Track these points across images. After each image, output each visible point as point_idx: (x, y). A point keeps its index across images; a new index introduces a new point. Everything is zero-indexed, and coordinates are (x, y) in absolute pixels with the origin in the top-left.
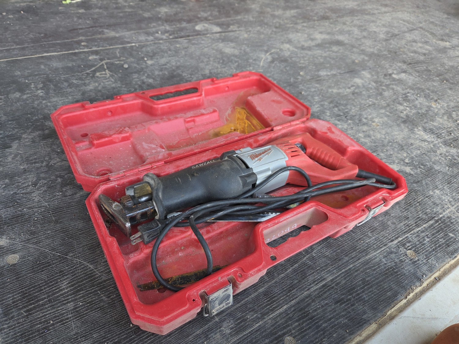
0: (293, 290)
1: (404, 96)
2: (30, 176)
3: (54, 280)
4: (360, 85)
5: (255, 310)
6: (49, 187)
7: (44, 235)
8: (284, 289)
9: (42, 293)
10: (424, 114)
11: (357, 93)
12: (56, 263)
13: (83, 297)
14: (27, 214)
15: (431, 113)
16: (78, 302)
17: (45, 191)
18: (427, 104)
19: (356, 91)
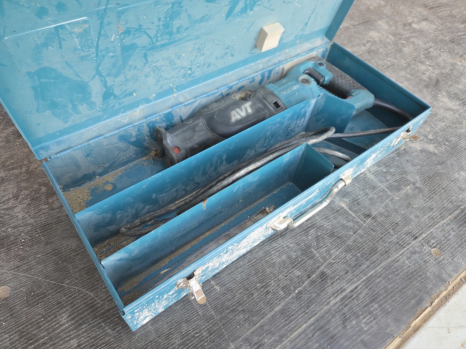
0: (311, 305)
1: (426, 52)
2: (10, 186)
3: (52, 314)
4: (377, 39)
5: (273, 333)
6: (33, 199)
7: (34, 260)
8: (302, 305)
9: (42, 330)
10: (448, 74)
11: (373, 51)
12: (52, 293)
13: (86, 331)
14: (13, 235)
15: (455, 73)
16: (81, 338)
17: (29, 204)
18: (451, 60)
19: (372, 48)
